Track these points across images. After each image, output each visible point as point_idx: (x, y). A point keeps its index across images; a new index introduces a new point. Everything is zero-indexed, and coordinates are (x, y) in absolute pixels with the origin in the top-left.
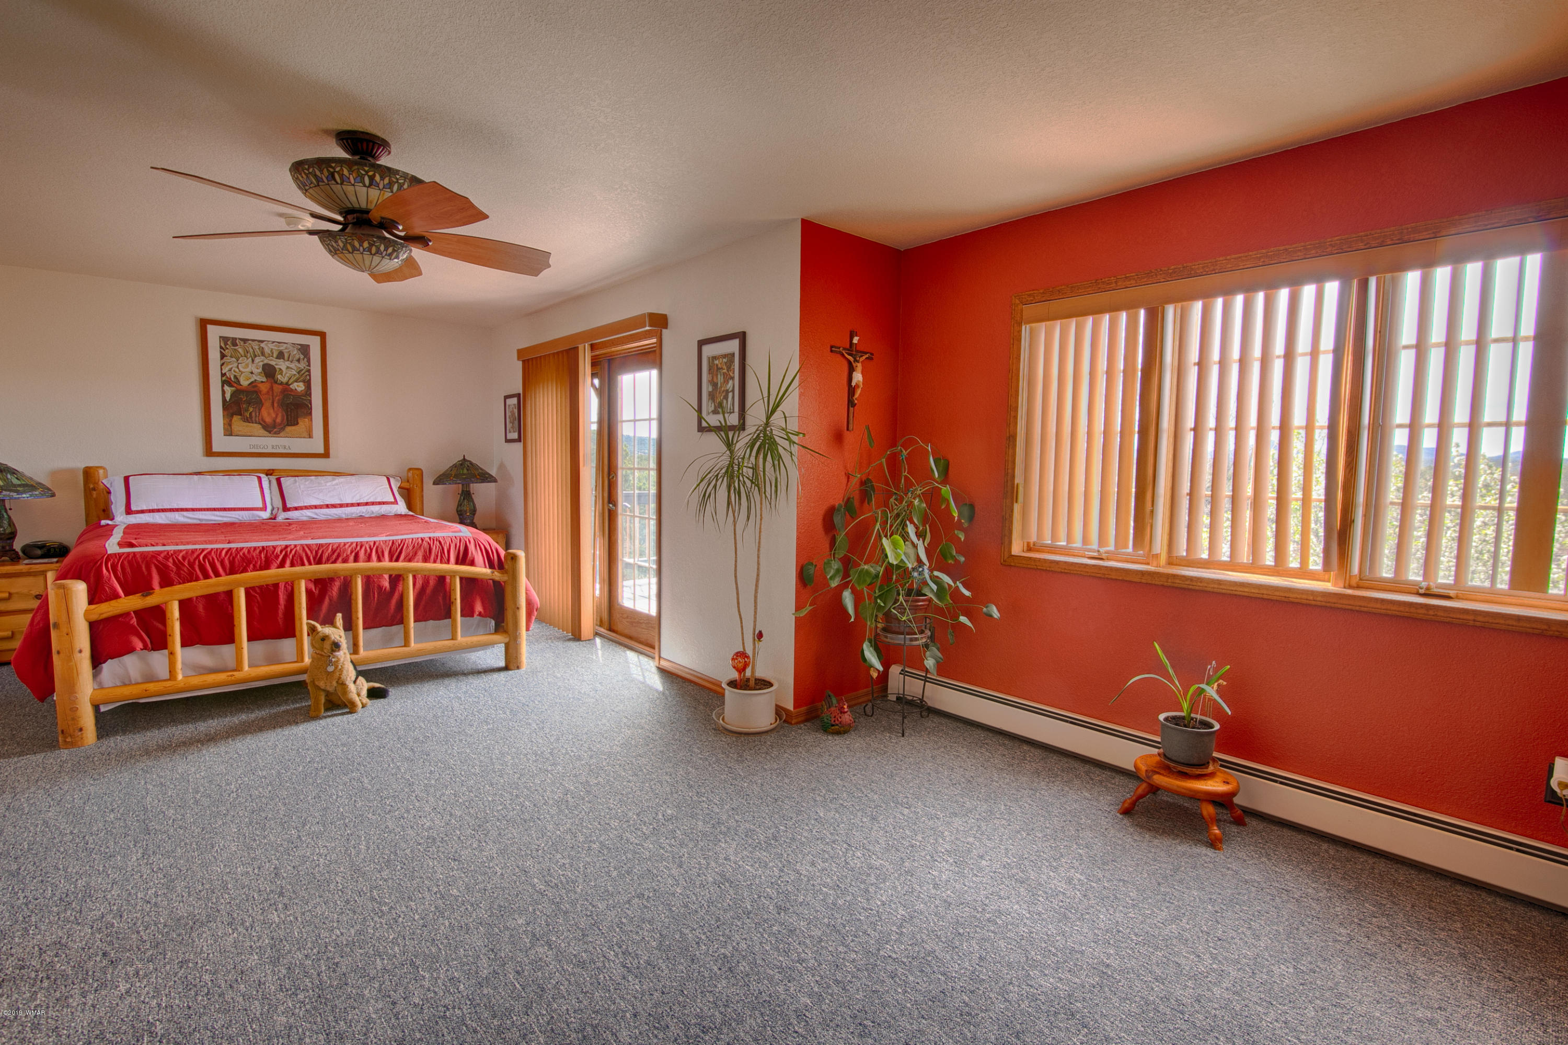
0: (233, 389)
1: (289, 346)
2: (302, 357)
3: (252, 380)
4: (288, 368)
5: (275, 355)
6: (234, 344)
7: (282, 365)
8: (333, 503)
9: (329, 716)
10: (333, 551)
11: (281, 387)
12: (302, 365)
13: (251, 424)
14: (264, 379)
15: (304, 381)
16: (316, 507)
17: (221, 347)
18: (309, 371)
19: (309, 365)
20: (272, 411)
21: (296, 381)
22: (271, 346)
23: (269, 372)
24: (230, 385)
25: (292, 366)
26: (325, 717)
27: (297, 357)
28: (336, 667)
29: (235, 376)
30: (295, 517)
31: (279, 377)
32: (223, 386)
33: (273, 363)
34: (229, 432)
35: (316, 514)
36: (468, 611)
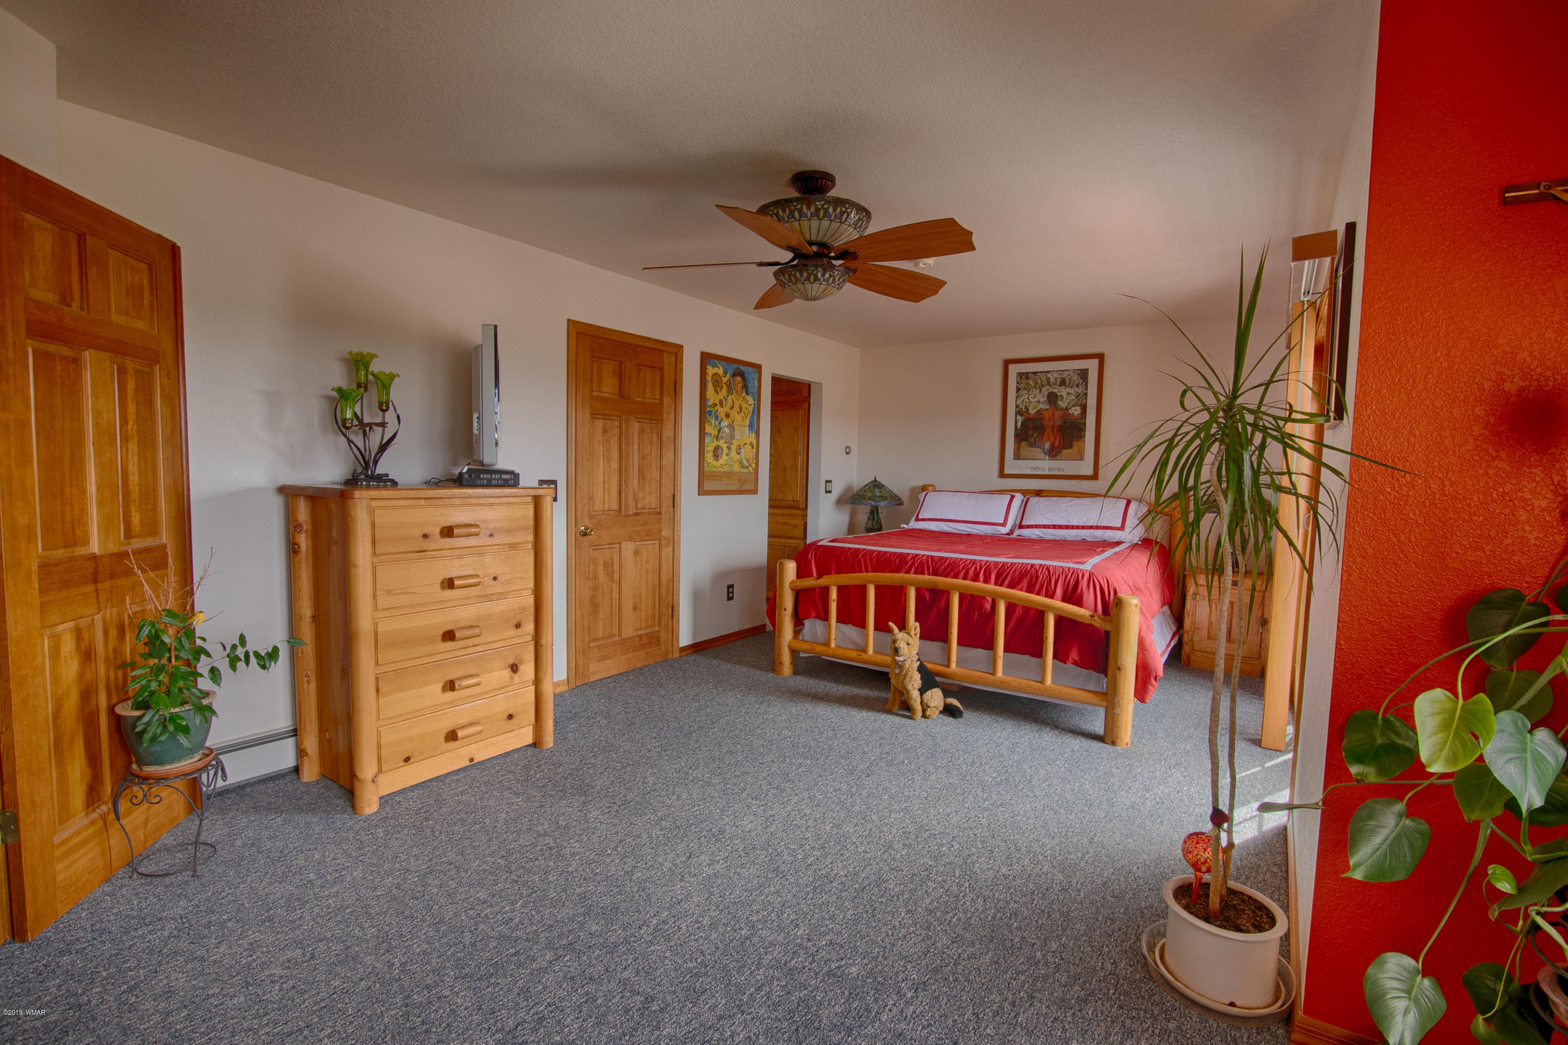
0: (1023, 418)
1: (1070, 373)
2: (1081, 381)
3: (1039, 408)
4: (1068, 393)
5: (1058, 383)
6: (1027, 378)
7: (1063, 392)
8: (1060, 524)
9: (900, 715)
10: (949, 564)
11: (1061, 412)
12: (1080, 390)
13: (1034, 449)
14: (1048, 407)
15: (1081, 406)
16: (1045, 527)
17: (1018, 383)
18: (1086, 394)
19: (1086, 389)
20: (1051, 435)
21: (1074, 406)
22: (1055, 375)
23: (1052, 398)
24: (1021, 415)
25: (1072, 391)
26: (897, 715)
27: (1077, 382)
28: (901, 671)
29: (1026, 406)
30: (1026, 535)
31: (1060, 403)
32: (1016, 416)
33: (1056, 391)
34: (1017, 457)
35: (1044, 534)
36: (1059, 655)
